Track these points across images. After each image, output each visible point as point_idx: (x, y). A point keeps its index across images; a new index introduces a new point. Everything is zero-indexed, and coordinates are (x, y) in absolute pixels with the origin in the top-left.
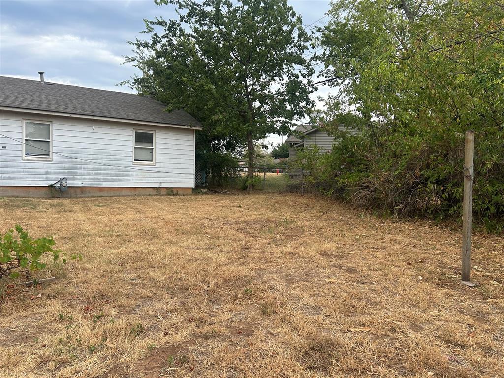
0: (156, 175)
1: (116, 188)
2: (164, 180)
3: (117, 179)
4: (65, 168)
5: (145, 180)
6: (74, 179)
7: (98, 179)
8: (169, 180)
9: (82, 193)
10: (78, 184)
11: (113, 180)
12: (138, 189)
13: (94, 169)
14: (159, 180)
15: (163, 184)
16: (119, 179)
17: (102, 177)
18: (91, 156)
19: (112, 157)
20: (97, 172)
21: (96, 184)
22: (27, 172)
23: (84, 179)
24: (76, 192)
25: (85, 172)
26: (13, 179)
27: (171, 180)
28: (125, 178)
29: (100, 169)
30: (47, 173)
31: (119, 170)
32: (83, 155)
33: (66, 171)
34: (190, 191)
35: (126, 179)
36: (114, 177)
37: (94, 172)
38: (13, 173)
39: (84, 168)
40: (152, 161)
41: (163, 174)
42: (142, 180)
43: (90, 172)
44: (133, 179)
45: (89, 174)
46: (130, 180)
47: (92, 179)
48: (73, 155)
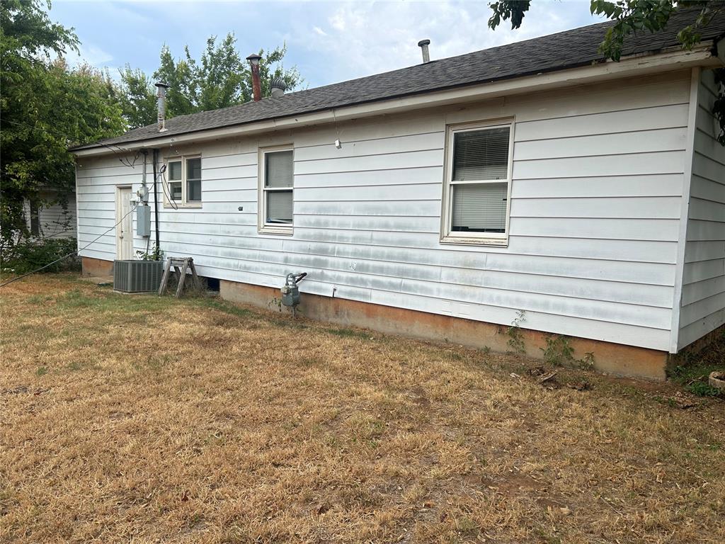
0: (508, 280)
1: (401, 313)
2: (535, 304)
3: (400, 286)
4: (309, 252)
5: (473, 296)
6: (322, 277)
7: (363, 282)
8: (556, 306)
9: (337, 313)
10: (327, 289)
11: (393, 287)
12: (456, 324)
13: (356, 255)
14: (518, 301)
15: (528, 316)
16: (406, 287)
17: (371, 278)
18: (350, 220)
19: (391, 221)
20: (360, 262)
21: (360, 295)
22: (264, 257)
23: (339, 279)
24: (326, 309)
25: (341, 261)
26: (246, 269)
27: (564, 307)
28: (420, 284)
29: (365, 255)
30: (286, 261)
31: (405, 259)
32: (338, 219)
33: (312, 257)
35: (422, 289)
36: (394, 280)
37: (356, 262)
38: (248, 259)
39: (339, 252)
40: (503, 231)
41: (533, 281)
42: (464, 295)
43: (350, 261)
44: (439, 290)
45: (346, 268)
46: (430, 291)
47: (352, 280)
48: (323, 219)
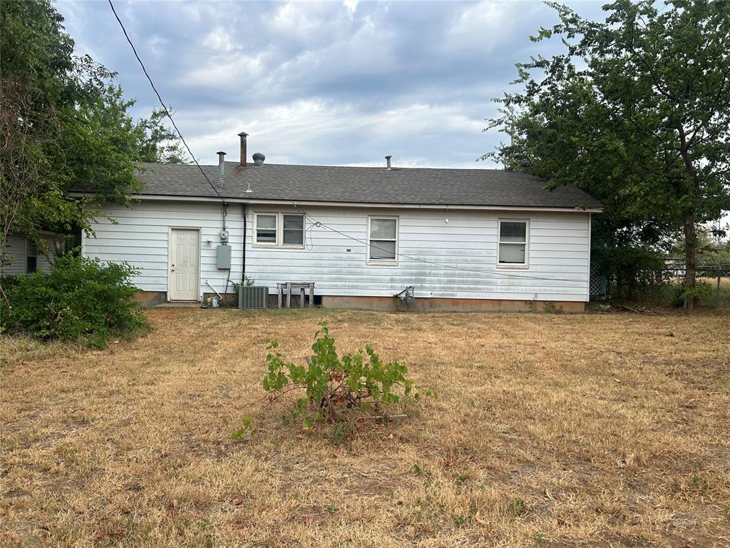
0: (529, 282)
1: (474, 301)
2: (540, 290)
3: (475, 289)
4: (411, 274)
5: (514, 290)
6: (422, 288)
7: (451, 288)
8: (549, 290)
9: (432, 306)
10: (427, 294)
11: (470, 290)
12: (504, 302)
13: (446, 275)
14: (534, 290)
15: (539, 295)
16: (478, 289)
17: (456, 286)
18: (443, 258)
19: (469, 258)
20: (449, 278)
21: (449, 295)
22: (371, 279)
23: (434, 288)
24: (423, 305)
25: (436, 278)
26: (357, 288)
27: (552, 290)
28: (485, 286)
29: (454, 275)
30: (392, 280)
31: (478, 276)
32: (433, 257)
33: (413, 278)
34: (582, 308)
35: (488, 289)
36: (471, 286)
37: (446, 279)
38: (357, 280)
39: (434, 274)
40: (524, 263)
41: (539, 281)
42: (510, 290)
43: (442, 278)
44: (496, 289)
45: (439, 282)
46: (492, 289)
47: (443, 288)
48: (422, 257)
